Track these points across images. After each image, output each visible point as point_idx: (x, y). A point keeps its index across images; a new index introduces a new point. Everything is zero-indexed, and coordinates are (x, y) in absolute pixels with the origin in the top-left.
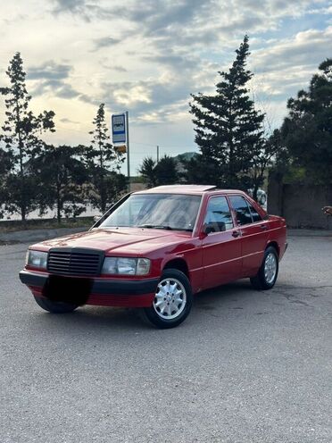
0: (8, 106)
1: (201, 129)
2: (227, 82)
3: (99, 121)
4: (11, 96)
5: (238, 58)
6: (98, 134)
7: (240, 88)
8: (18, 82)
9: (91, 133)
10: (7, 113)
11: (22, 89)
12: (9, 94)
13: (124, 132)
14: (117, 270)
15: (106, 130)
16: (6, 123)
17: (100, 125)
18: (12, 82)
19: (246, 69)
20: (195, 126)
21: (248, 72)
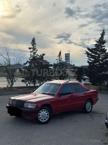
0: (31, 53)
1: (90, 58)
2: (98, 44)
3: (59, 56)
4: (32, 50)
5: (101, 36)
6: (59, 60)
7: (103, 45)
8: (34, 46)
9: (57, 60)
10: (31, 55)
11: (35, 47)
12: (31, 49)
13: (68, 59)
14: (27, 106)
15: (61, 59)
16: (30, 57)
17: (59, 57)
18: (32, 46)
19: (104, 39)
20: (88, 58)
21: (105, 40)
